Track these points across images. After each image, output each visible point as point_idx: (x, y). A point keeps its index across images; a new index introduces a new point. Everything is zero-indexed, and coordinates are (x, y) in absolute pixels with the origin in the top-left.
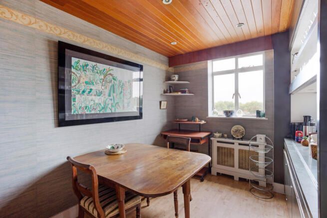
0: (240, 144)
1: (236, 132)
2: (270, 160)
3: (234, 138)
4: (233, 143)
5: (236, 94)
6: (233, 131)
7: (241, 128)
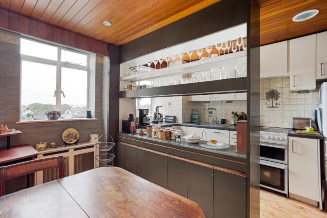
0: (75, 149)
1: (68, 136)
2: (111, 156)
3: (66, 144)
4: (67, 151)
5: (58, 93)
6: (64, 136)
7: (73, 131)
